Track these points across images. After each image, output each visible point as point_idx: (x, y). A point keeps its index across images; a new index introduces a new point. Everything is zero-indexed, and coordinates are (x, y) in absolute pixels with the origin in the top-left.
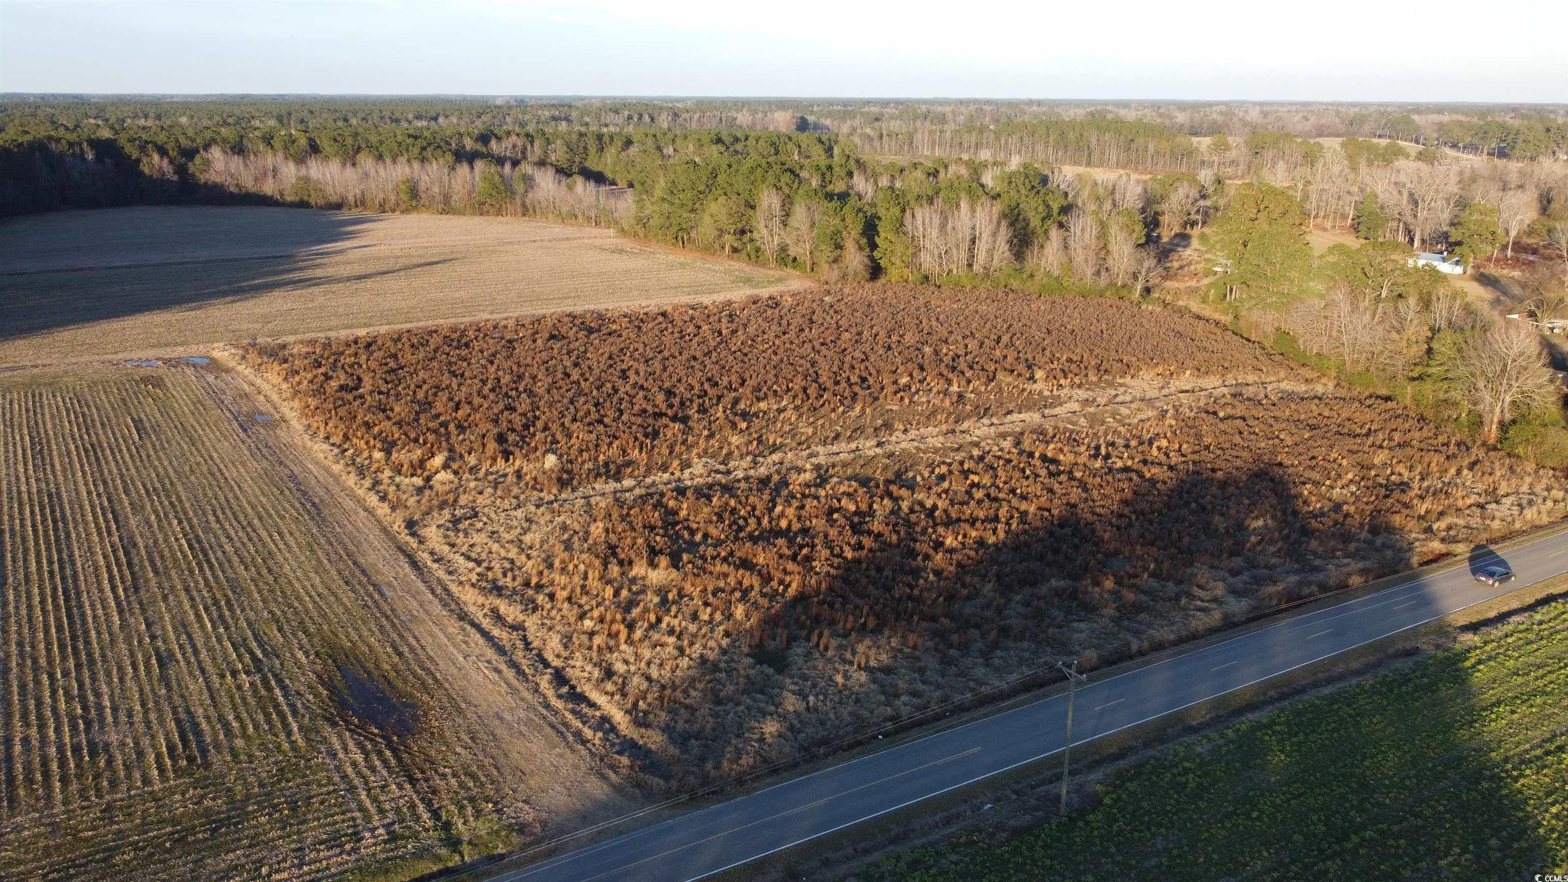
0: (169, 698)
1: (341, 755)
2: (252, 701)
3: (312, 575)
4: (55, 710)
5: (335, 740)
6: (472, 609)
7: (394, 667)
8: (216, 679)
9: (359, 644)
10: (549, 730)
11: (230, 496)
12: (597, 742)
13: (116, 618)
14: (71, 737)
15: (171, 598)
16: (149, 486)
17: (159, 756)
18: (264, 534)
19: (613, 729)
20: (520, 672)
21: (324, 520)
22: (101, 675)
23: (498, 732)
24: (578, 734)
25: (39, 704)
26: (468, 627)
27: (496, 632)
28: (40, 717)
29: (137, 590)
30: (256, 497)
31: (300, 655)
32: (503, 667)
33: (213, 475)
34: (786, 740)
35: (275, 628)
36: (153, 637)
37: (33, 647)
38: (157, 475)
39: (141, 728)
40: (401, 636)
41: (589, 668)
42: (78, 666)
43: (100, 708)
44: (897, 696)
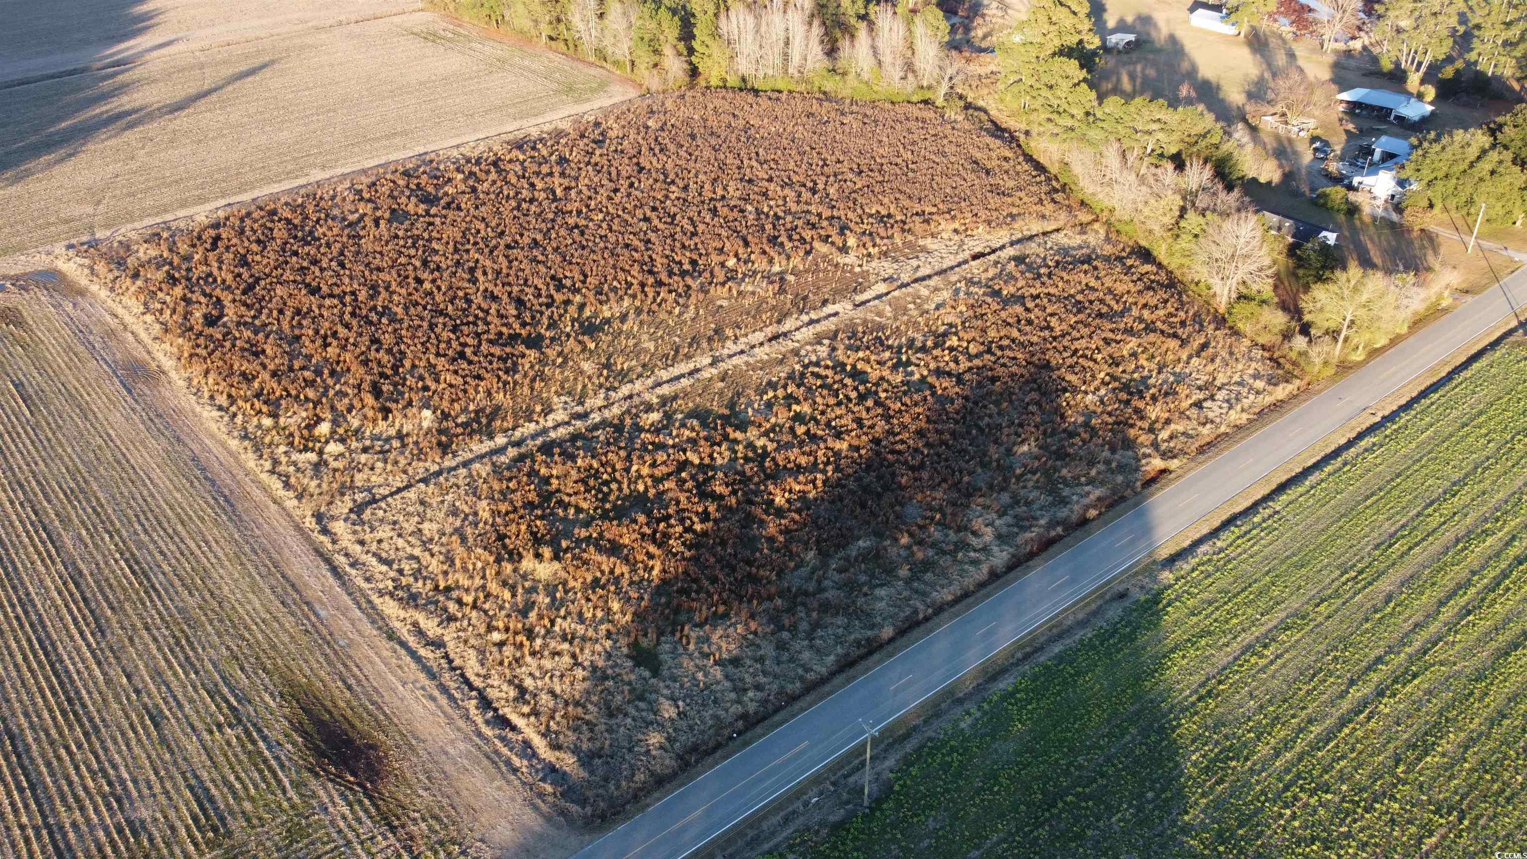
0: (175, 762)
1: (331, 809)
2: (243, 757)
3: (250, 596)
4: (86, 789)
5: (321, 793)
6: (397, 625)
7: (348, 702)
8: (206, 736)
9: (313, 679)
10: (486, 762)
11: (145, 493)
12: (524, 770)
13: (97, 672)
14: (111, 817)
15: (137, 640)
16: (65, 486)
17: (188, 828)
18: (193, 545)
19: (535, 755)
20: (451, 698)
21: (239, 516)
22: (109, 743)
23: (447, 768)
24: (508, 762)
25: (70, 784)
26: (398, 647)
27: (422, 652)
28: (77, 799)
29: (103, 635)
30: (170, 491)
31: (267, 698)
32: (436, 693)
33: (119, 462)
34: (666, 751)
35: (237, 667)
36: (137, 692)
37: (39, 717)
38: (67, 469)
39: (162, 799)
40: (345, 665)
41: (505, 687)
42: (86, 734)
43: (122, 782)
44: (745, 690)
